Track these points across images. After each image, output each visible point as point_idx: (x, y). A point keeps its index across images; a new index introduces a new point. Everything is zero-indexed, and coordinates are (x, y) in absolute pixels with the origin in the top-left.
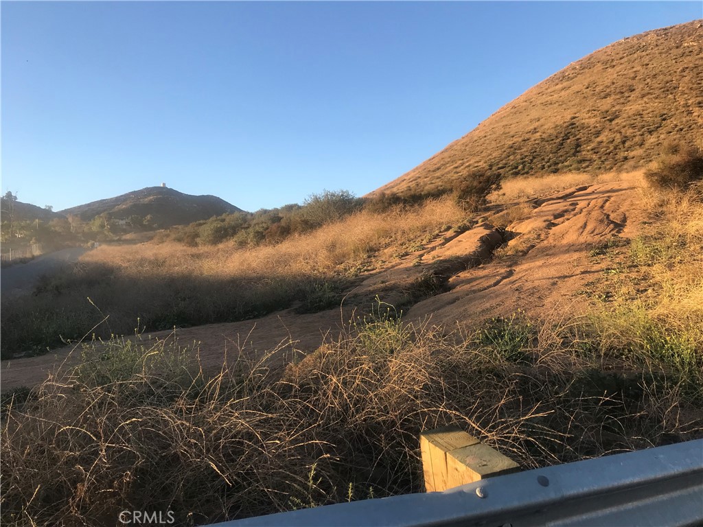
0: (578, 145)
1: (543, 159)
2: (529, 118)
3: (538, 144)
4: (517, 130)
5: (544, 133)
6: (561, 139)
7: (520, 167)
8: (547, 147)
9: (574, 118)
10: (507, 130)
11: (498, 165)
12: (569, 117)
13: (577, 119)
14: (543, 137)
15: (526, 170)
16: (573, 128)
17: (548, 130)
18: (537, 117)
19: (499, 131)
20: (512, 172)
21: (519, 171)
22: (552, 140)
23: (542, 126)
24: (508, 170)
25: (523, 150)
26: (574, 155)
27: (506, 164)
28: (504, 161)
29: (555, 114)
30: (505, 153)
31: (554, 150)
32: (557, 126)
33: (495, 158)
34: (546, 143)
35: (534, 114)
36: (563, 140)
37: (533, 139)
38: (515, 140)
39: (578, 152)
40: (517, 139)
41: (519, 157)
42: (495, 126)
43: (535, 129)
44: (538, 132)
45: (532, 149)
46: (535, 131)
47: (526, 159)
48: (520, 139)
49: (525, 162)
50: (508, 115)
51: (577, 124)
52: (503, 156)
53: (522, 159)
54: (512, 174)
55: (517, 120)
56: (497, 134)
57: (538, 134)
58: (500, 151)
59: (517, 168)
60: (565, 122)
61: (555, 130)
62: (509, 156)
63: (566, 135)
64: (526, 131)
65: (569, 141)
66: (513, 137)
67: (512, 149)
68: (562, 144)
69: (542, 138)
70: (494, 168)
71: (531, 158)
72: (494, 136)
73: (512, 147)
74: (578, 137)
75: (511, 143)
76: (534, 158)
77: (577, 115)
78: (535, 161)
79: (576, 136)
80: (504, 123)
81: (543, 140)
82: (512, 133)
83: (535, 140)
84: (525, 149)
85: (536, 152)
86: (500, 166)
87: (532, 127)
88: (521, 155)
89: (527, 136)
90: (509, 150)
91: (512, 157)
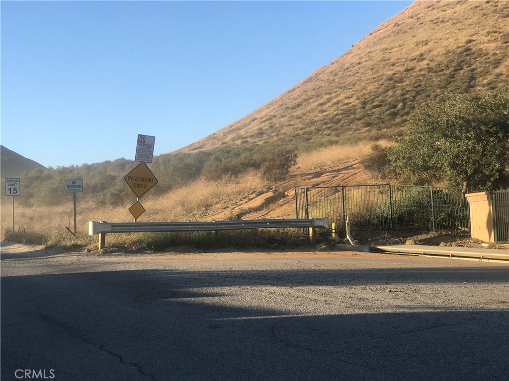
0: (473, 78)
1: (429, 96)
2: (415, 40)
3: (424, 75)
4: (399, 56)
5: (432, 61)
6: (452, 69)
7: (400, 106)
8: (435, 79)
9: (470, 41)
10: (387, 56)
11: (373, 102)
12: (464, 40)
13: (474, 43)
14: (430, 66)
15: (406, 110)
16: (468, 55)
17: (437, 56)
18: (424, 39)
19: (377, 58)
20: (388, 112)
21: (398, 110)
22: (442, 70)
23: (430, 51)
24: (384, 109)
25: (405, 84)
26: (467, 91)
27: (383, 101)
28: (380, 98)
29: (448, 36)
30: (383, 86)
31: (443, 84)
32: (448, 52)
33: (370, 92)
34: (434, 74)
35: (422, 34)
36: (455, 70)
37: (418, 69)
38: (396, 69)
39: (472, 87)
40: (398, 68)
41: (399, 92)
42: (372, 49)
43: (421, 55)
44: (424, 59)
45: (416, 83)
46: (421, 57)
47: (408, 96)
48: (402, 69)
49: (406, 99)
50: (389, 36)
51: (474, 50)
52: (380, 90)
53: (403, 95)
54: (389, 115)
55: (400, 43)
56: (374, 62)
57: (425, 62)
58: (376, 83)
59: (395, 107)
60: (459, 47)
61: (446, 57)
62: (387, 91)
63: (459, 64)
64: (410, 57)
65: (462, 72)
66: (393, 65)
67: (392, 82)
68: (453, 76)
69: (429, 68)
70: (368, 107)
71: (414, 94)
72: (371, 63)
73: (391, 79)
74: (474, 67)
75: (390, 73)
76: (418, 94)
77: (474, 38)
78: (418, 98)
79: (470, 65)
80: (384, 46)
81: (430, 70)
82: (392, 60)
83: (421, 70)
84: (407, 82)
85: (420, 85)
86: (376, 103)
87: (418, 53)
88: (402, 89)
89: (411, 64)
90: (387, 82)
91: (390, 93)
